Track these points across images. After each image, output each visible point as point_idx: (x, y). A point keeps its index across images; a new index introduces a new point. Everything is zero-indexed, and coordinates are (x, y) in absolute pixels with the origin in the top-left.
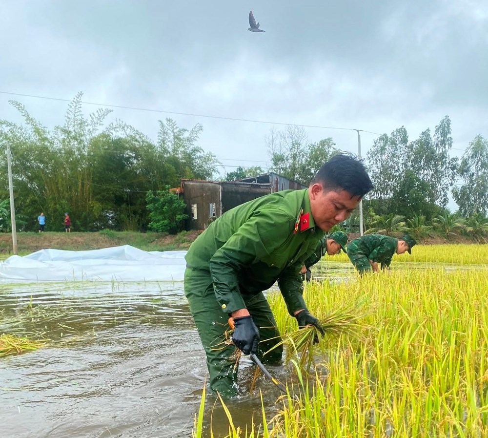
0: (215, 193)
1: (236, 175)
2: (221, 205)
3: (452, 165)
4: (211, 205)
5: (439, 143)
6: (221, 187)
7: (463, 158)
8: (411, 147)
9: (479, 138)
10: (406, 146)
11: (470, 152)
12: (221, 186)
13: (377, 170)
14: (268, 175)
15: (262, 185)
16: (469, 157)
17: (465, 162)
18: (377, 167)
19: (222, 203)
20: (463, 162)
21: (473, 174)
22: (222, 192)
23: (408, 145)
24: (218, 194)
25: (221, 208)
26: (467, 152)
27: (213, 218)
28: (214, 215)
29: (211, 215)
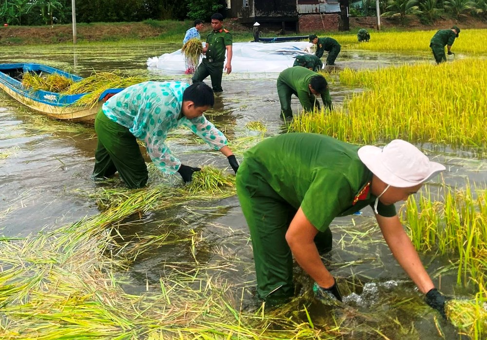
27: (246, 8)
28: (247, 5)
29: (244, 5)
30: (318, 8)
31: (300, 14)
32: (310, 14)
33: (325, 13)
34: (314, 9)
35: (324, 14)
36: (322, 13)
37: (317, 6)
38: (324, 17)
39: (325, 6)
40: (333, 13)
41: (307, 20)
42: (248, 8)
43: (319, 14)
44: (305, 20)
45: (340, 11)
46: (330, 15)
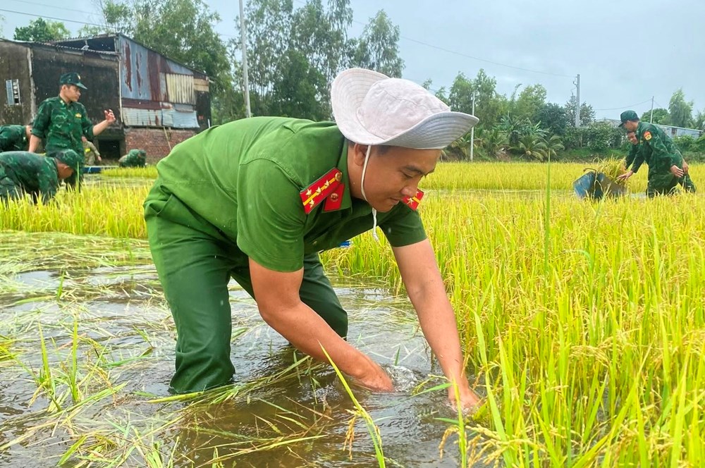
0: (18, 60)
1: (35, 33)
2: (32, 84)
3: (349, 49)
4: (9, 83)
5: (334, 15)
6: (30, 52)
7: (360, 39)
8: (297, 18)
9: (382, 15)
10: (290, 16)
11: (370, 32)
12: (29, 49)
13: (250, 47)
14: (112, 38)
15: (103, 54)
16: (368, 39)
17: (364, 46)
18: (251, 43)
19: (35, 82)
20: (360, 46)
21: (373, 64)
22: (34, 60)
23: (293, 13)
24: (24, 63)
25: (33, 90)
26: (366, 31)
27: (15, 107)
28: (16, 101)
29: (11, 102)
30: (160, 118)
31: (127, 127)
32: (145, 127)
33: (173, 128)
34: (153, 119)
35: (170, 131)
36: (167, 128)
37: (158, 113)
38: (170, 135)
39: (172, 115)
40: (186, 129)
41: (140, 138)
42: (20, 108)
43: (161, 128)
44: (136, 139)
45: (198, 126)
46: (180, 132)
